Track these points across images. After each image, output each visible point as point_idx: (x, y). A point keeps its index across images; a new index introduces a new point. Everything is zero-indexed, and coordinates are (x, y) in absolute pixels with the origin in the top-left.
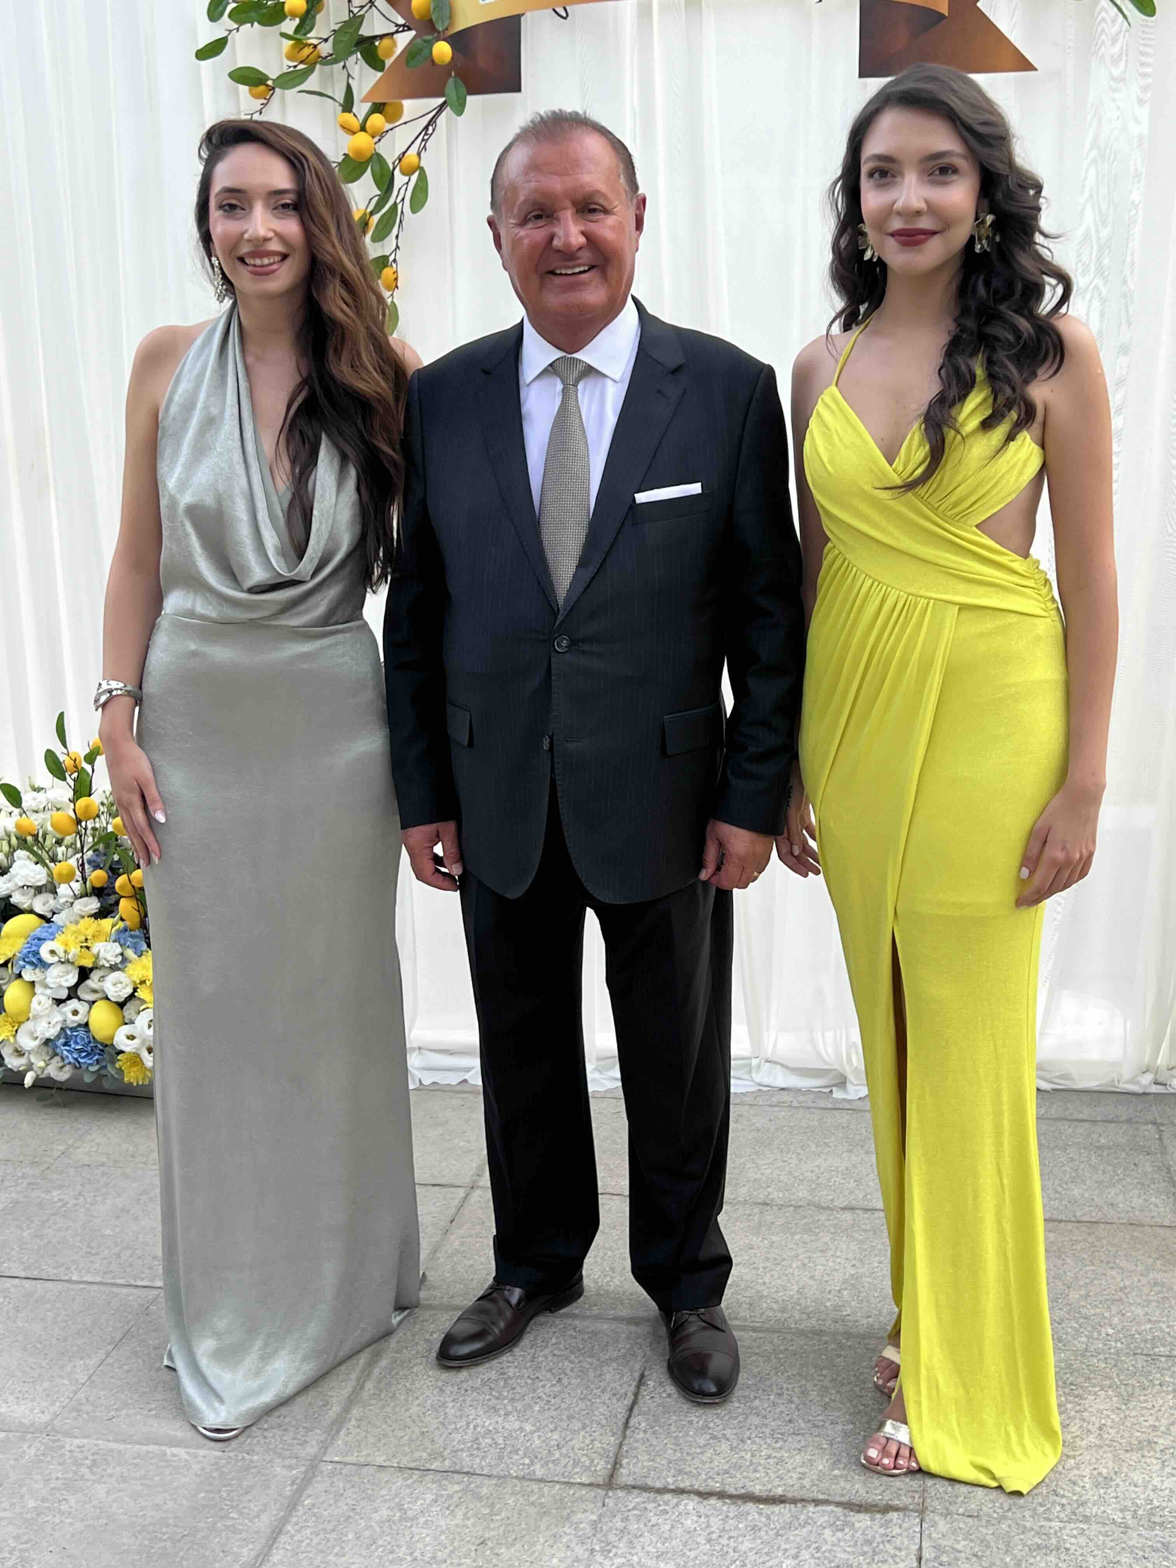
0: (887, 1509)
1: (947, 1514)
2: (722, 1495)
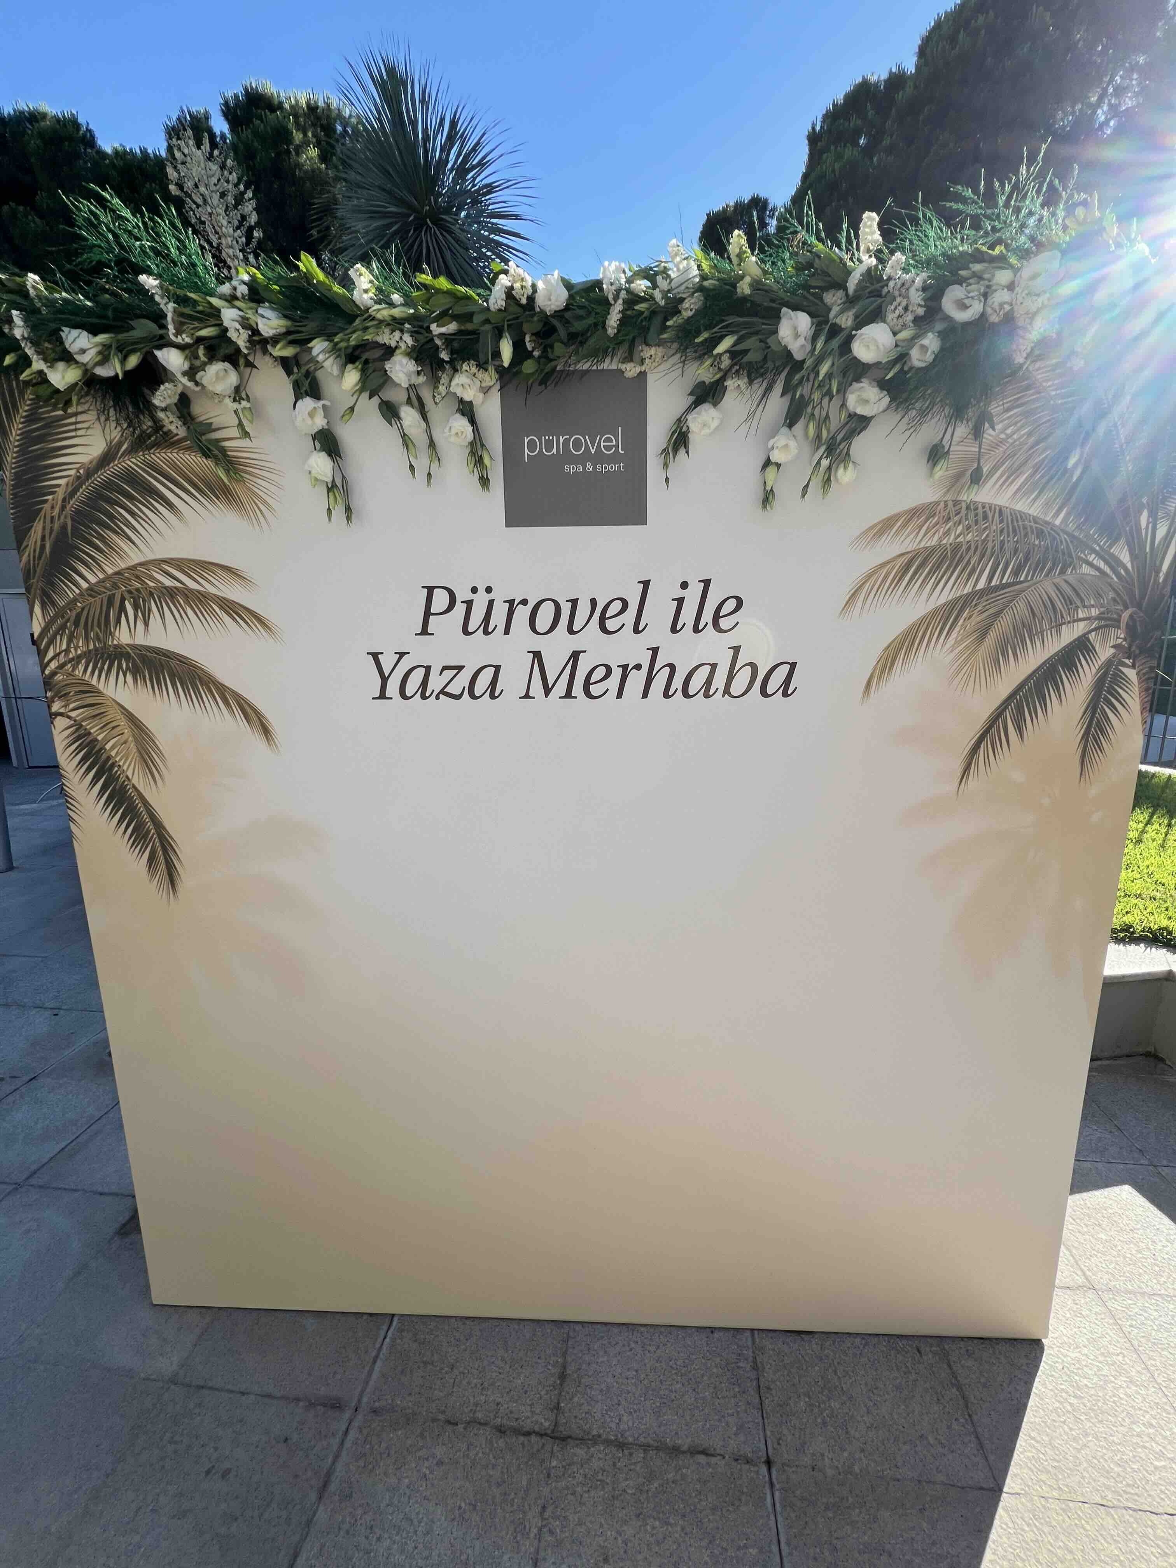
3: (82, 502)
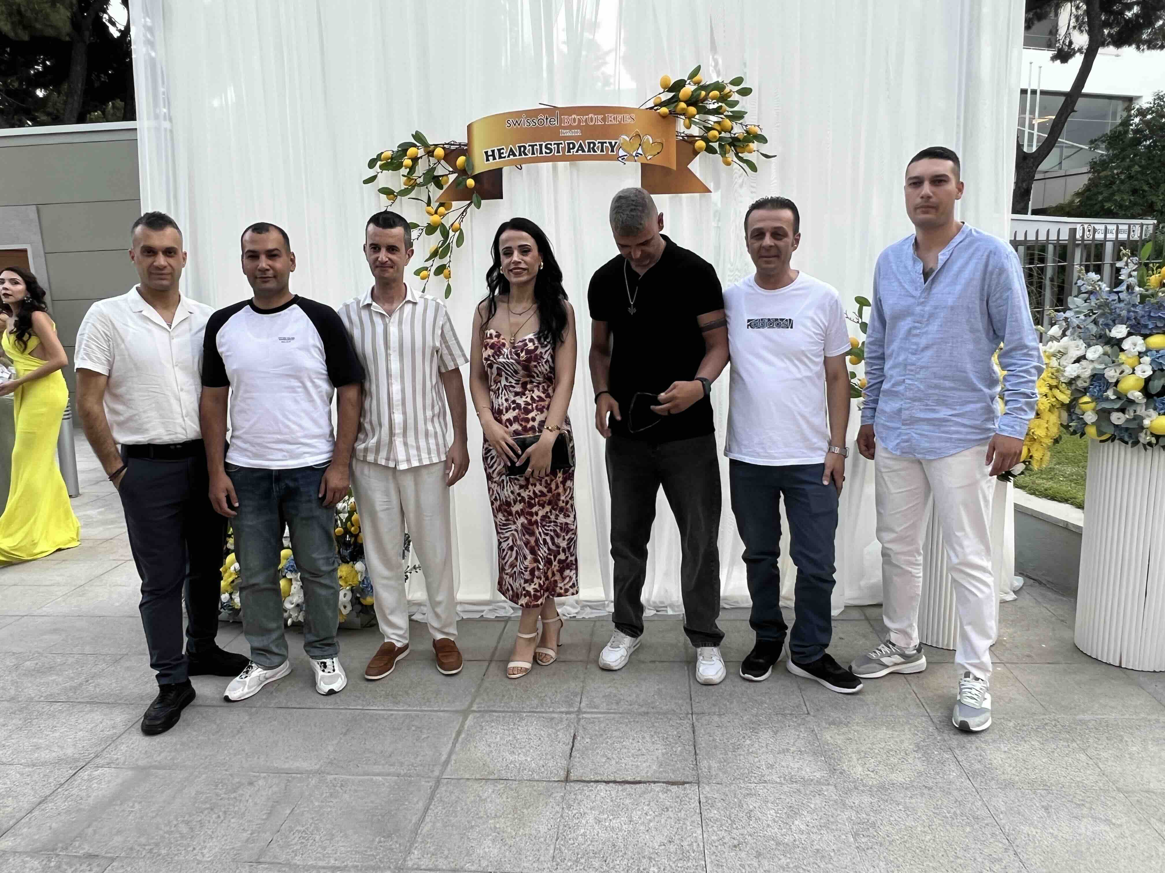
0: (684, 783)
1: (709, 784)
2: (615, 782)
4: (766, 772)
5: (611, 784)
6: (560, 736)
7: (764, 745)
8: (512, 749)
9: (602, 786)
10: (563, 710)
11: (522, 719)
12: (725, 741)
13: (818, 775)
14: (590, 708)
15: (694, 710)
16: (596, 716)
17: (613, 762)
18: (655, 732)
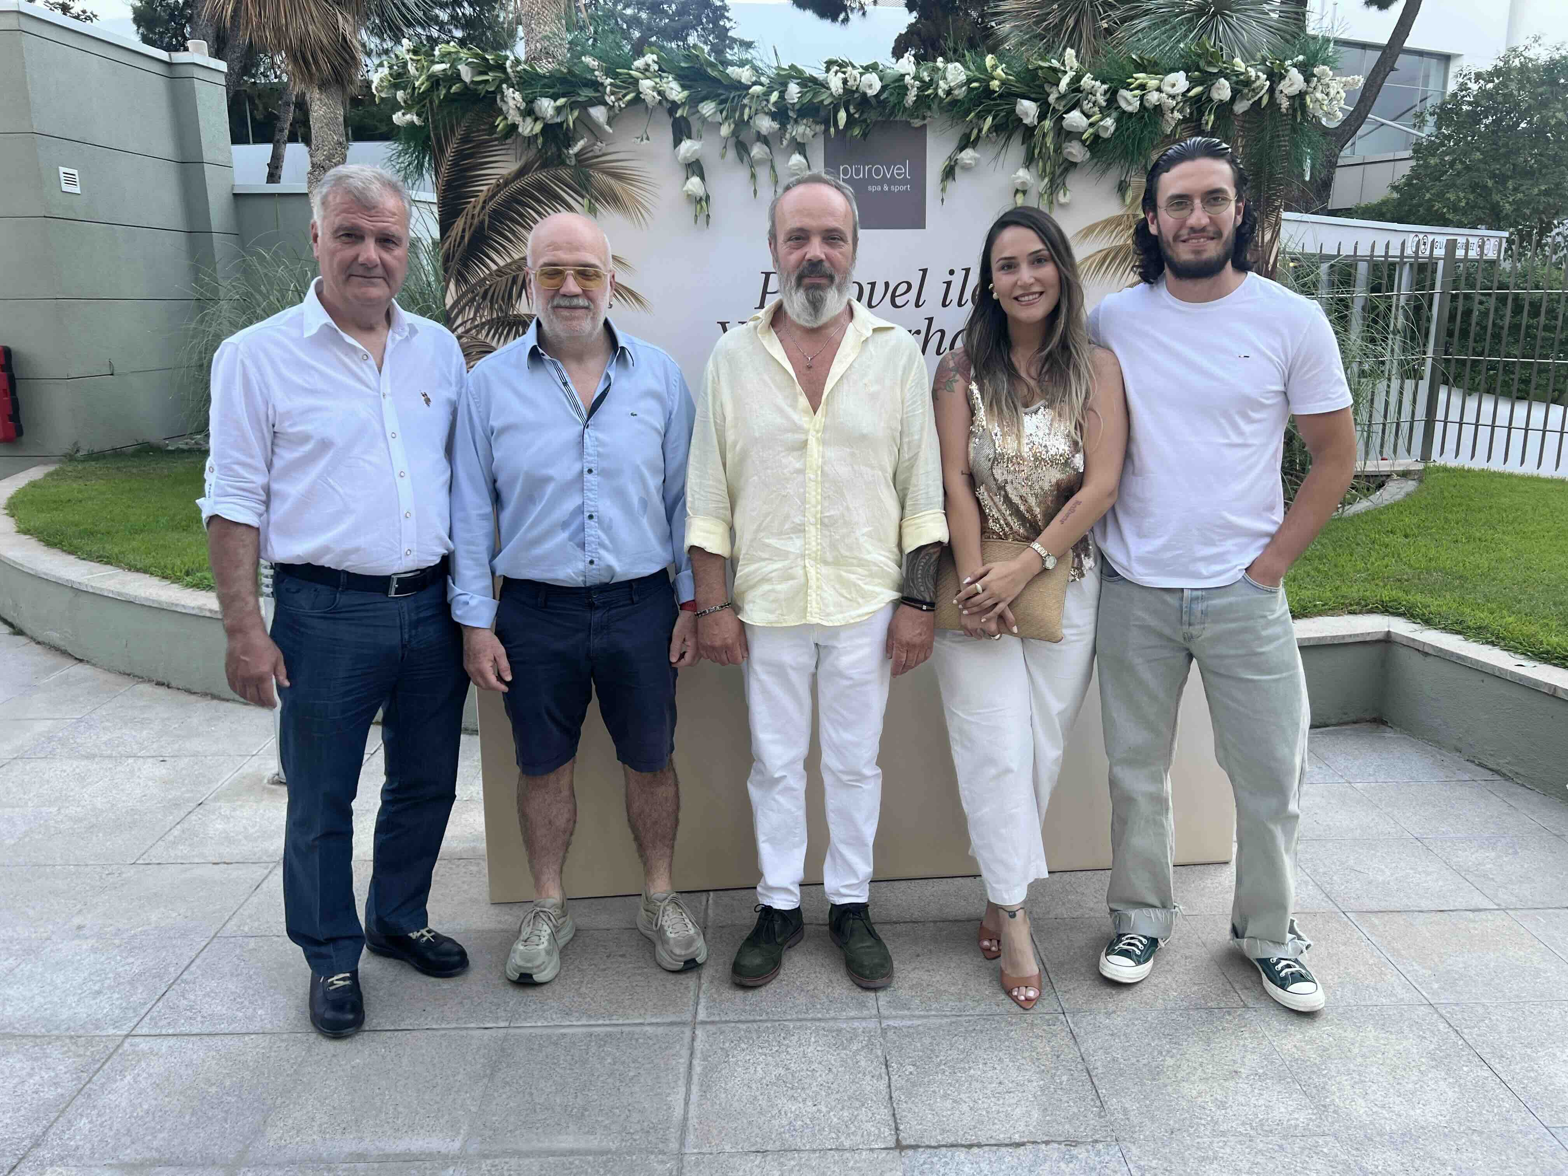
3: (499, 204)
4: (1219, 1114)
5: (975, 1150)
6: (863, 1063)
7: (1197, 1065)
8: (790, 1093)
9: (961, 1155)
10: (852, 1014)
11: (789, 1033)
12: (1134, 1060)
13: (1302, 1117)
14: (895, 1008)
15: (1065, 1005)
16: (909, 1023)
17: (965, 1108)
18: (1015, 1050)
